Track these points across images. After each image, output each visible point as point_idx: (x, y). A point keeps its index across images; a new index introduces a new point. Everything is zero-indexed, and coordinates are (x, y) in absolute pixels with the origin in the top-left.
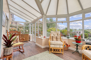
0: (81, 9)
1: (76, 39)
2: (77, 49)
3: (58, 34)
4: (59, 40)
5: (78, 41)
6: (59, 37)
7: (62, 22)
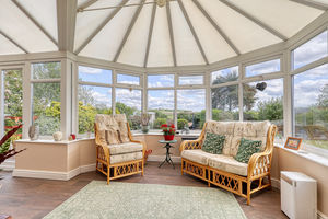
0: (172, 64)
1: (165, 131)
2: (168, 153)
3: (120, 124)
4: (127, 139)
5: (169, 136)
6: (124, 132)
7: (130, 88)
